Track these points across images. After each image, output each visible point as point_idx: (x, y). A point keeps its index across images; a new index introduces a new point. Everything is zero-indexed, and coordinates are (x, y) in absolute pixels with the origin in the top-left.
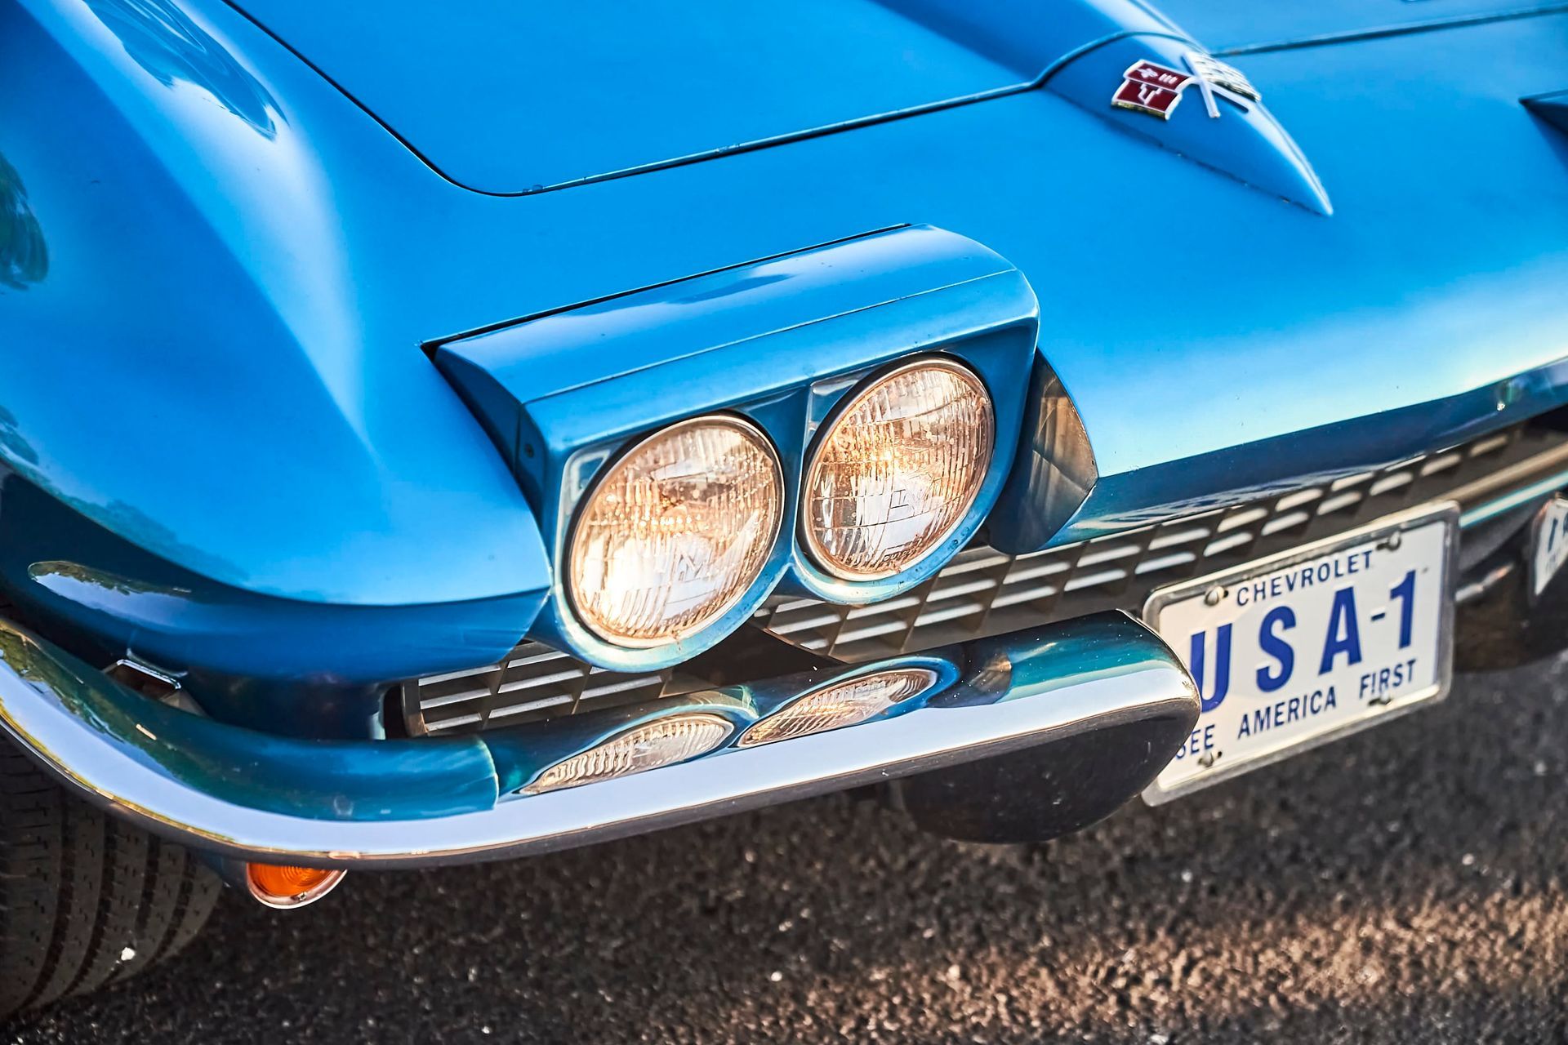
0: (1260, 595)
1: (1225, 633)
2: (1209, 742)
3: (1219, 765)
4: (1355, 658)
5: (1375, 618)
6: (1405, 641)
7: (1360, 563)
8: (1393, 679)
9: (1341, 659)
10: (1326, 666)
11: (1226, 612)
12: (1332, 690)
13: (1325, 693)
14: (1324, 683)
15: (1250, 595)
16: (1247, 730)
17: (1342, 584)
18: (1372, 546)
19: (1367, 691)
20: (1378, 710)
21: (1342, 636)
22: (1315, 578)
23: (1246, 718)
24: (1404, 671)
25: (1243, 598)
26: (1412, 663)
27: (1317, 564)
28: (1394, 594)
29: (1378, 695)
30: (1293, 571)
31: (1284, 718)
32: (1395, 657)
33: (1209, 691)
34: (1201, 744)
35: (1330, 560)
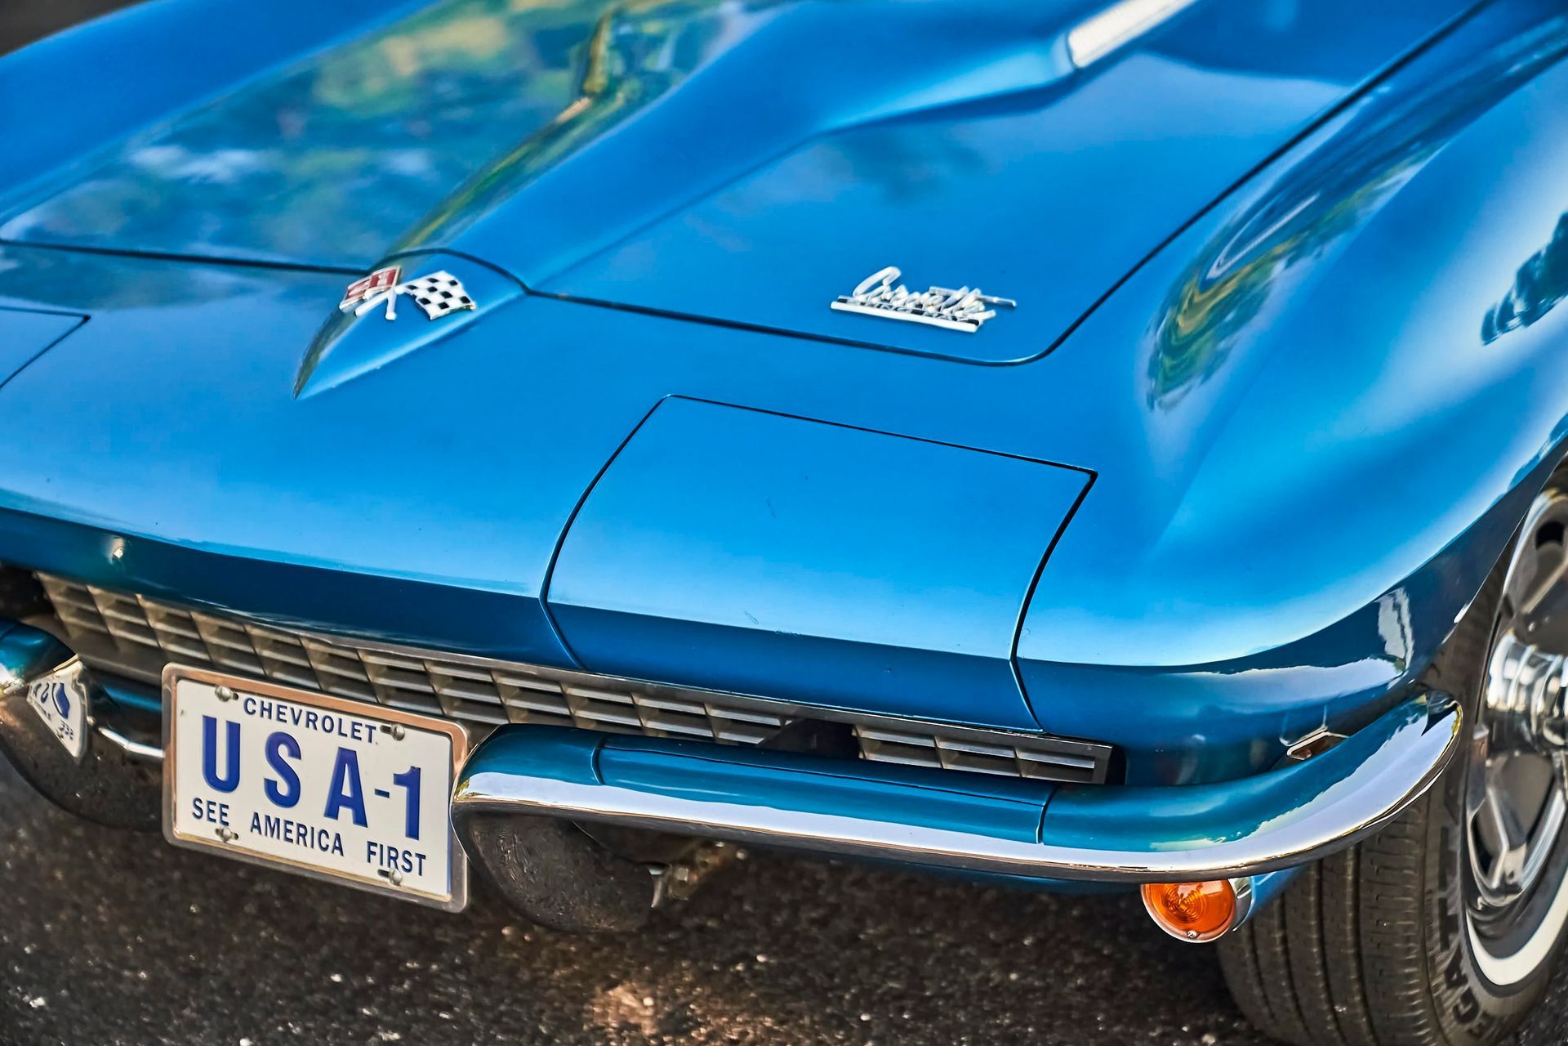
0: (266, 713)
1: (234, 731)
2: (224, 819)
3: (232, 846)
4: (362, 819)
5: (379, 792)
6: (413, 831)
7: (364, 733)
8: (400, 861)
9: (346, 813)
10: (332, 812)
11: (234, 711)
12: (338, 837)
13: (333, 837)
14: (332, 826)
15: (258, 708)
16: (258, 827)
17: (349, 744)
18: (378, 725)
19: (375, 860)
20: (387, 883)
21: (347, 791)
22: (319, 724)
23: (256, 816)
24: (415, 861)
25: (251, 707)
26: (421, 857)
27: (321, 714)
28: (399, 780)
29: (385, 868)
30: (297, 708)
31: (293, 836)
32: (404, 843)
33: (222, 773)
34: (216, 816)
35: (335, 716)
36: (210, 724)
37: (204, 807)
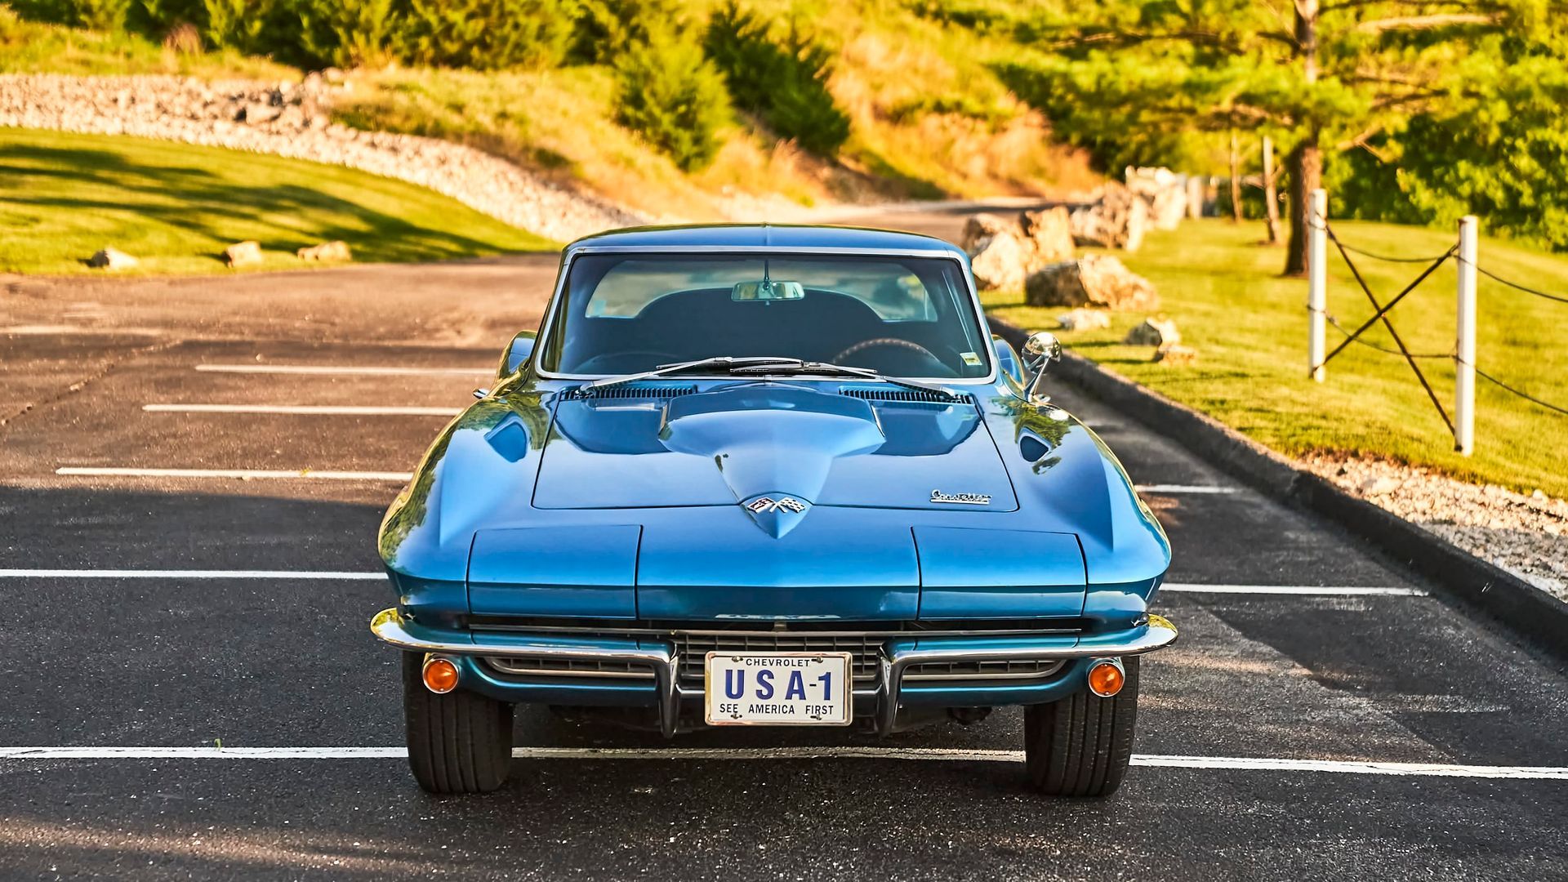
0: (757, 664)
1: (741, 673)
2: (736, 710)
3: (739, 720)
4: (803, 697)
5: (811, 685)
6: (827, 697)
7: (804, 663)
8: (821, 710)
9: (796, 696)
10: (789, 697)
11: (742, 665)
12: (792, 707)
13: (789, 707)
14: (789, 703)
15: (753, 662)
16: (753, 710)
17: (797, 669)
18: (811, 659)
19: (809, 712)
20: (815, 721)
21: (796, 687)
22: (782, 664)
23: (752, 706)
24: (828, 709)
25: (749, 662)
26: (831, 707)
27: (783, 659)
28: (821, 679)
29: (814, 715)
30: (771, 659)
31: (770, 710)
32: (823, 703)
33: (735, 691)
34: (732, 710)
35: (790, 659)
36: (729, 673)
37: (726, 707)
